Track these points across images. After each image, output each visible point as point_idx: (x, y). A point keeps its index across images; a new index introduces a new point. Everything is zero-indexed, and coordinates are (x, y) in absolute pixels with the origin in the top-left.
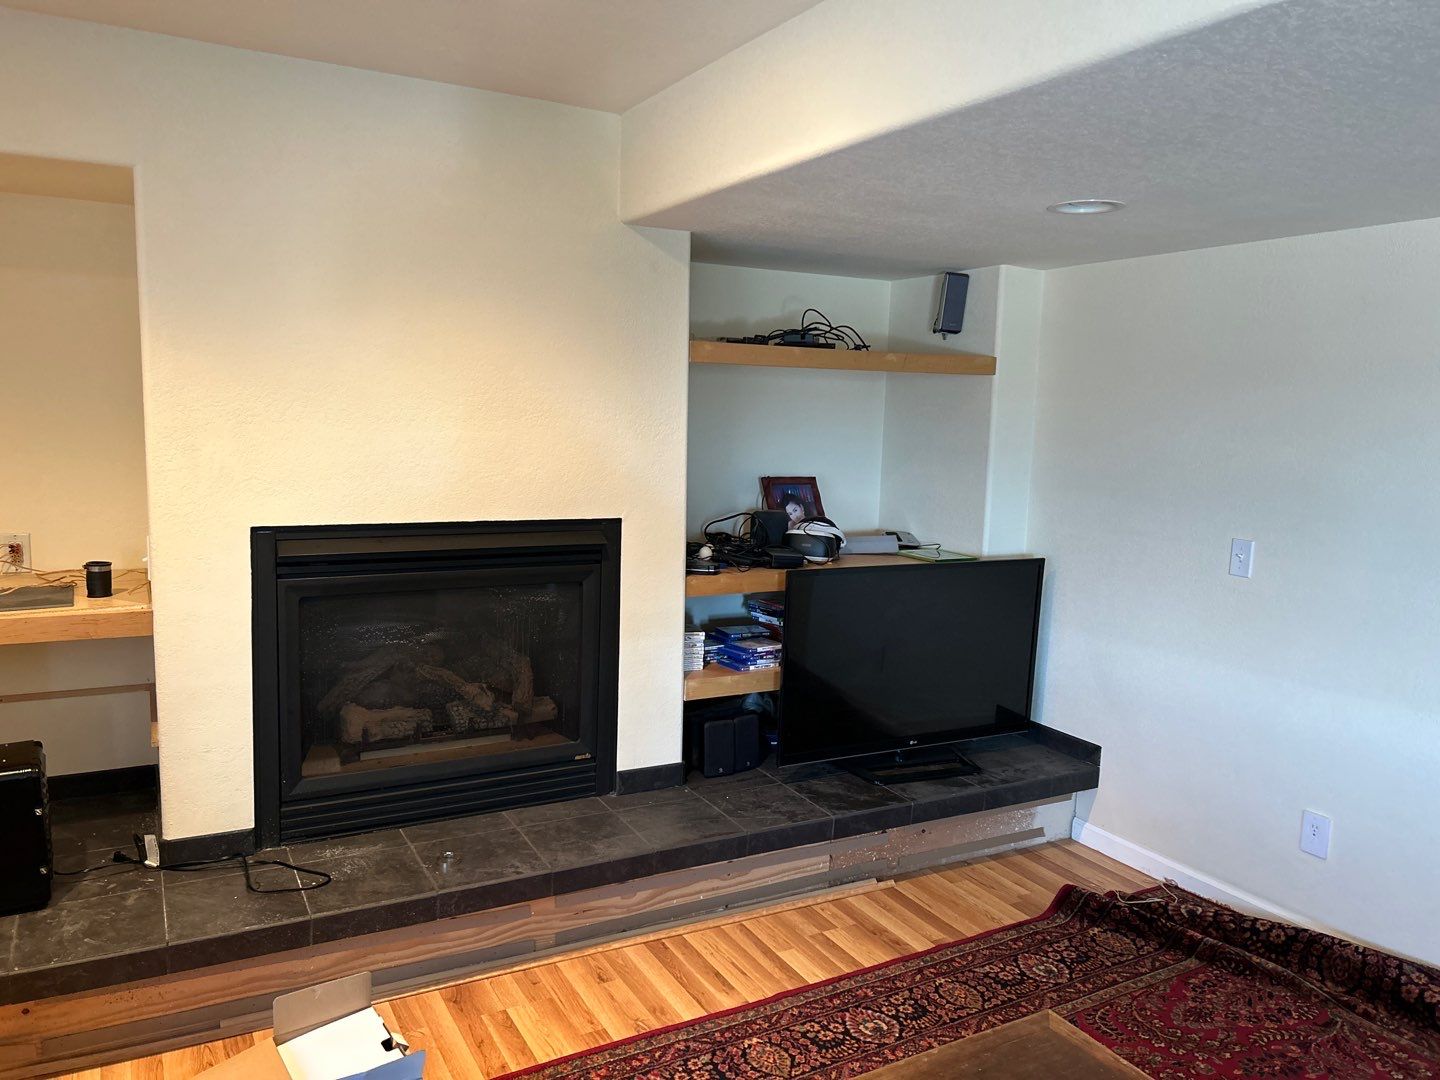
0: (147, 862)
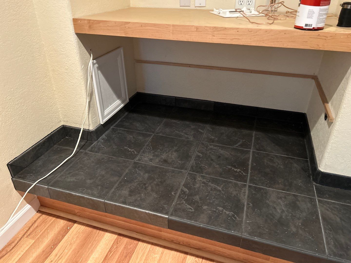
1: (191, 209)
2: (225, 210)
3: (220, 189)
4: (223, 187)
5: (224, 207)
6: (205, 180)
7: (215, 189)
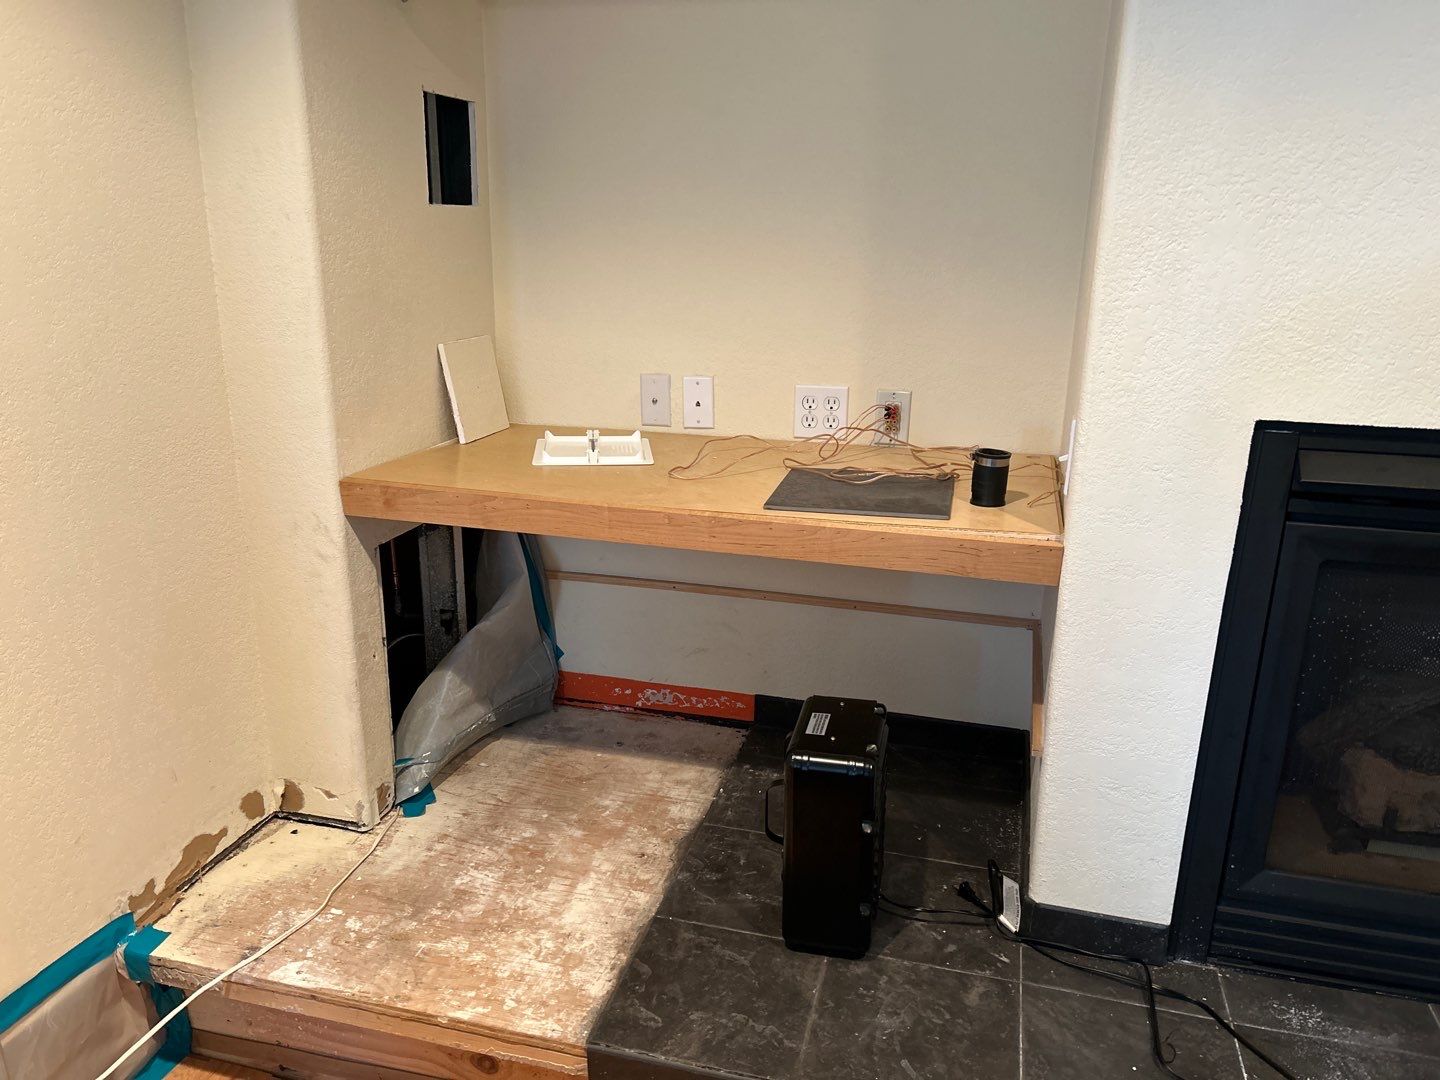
0: (1002, 918)
1: (654, 1020)
2: (754, 1021)
3: (746, 963)
4: (755, 957)
5: (752, 1014)
6: (704, 939)
7: (732, 963)
